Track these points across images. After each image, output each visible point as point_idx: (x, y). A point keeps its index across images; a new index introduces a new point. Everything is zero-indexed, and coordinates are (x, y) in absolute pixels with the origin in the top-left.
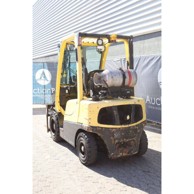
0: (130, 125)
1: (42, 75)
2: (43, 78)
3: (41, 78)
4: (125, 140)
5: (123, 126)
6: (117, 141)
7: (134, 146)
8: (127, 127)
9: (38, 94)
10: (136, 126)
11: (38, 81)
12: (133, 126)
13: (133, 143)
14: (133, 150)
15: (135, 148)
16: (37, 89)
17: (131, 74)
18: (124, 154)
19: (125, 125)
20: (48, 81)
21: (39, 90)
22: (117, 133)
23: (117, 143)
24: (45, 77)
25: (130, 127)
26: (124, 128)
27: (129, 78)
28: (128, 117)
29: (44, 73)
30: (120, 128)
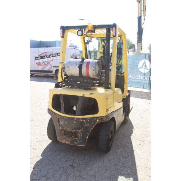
0: (73, 116)
1: (143, 64)
2: (144, 67)
3: (142, 67)
4: (68, 129)
5: (67, 116)
6: (61, 128)
7: (79, 138)
8: (70, 118)
9: (139, 80)
10: (83, 119)
11: (140, 69)
12: (78, 118)
13: (79, 135)
14: (76, 141)
15: (80, 140)
16: (139, 76)
17: (89, 65)
18: (67, 142)
19: (69, 115)
20: (148, 70)
21: (140, 76)
22: (62, 121)
23: (61, 130)
24: (145, 66)
25: (74, 118)
26: (67, 117)
27: (86, 69)
28: (75, 108)
29: (145, 63)
30: (63, 116)
